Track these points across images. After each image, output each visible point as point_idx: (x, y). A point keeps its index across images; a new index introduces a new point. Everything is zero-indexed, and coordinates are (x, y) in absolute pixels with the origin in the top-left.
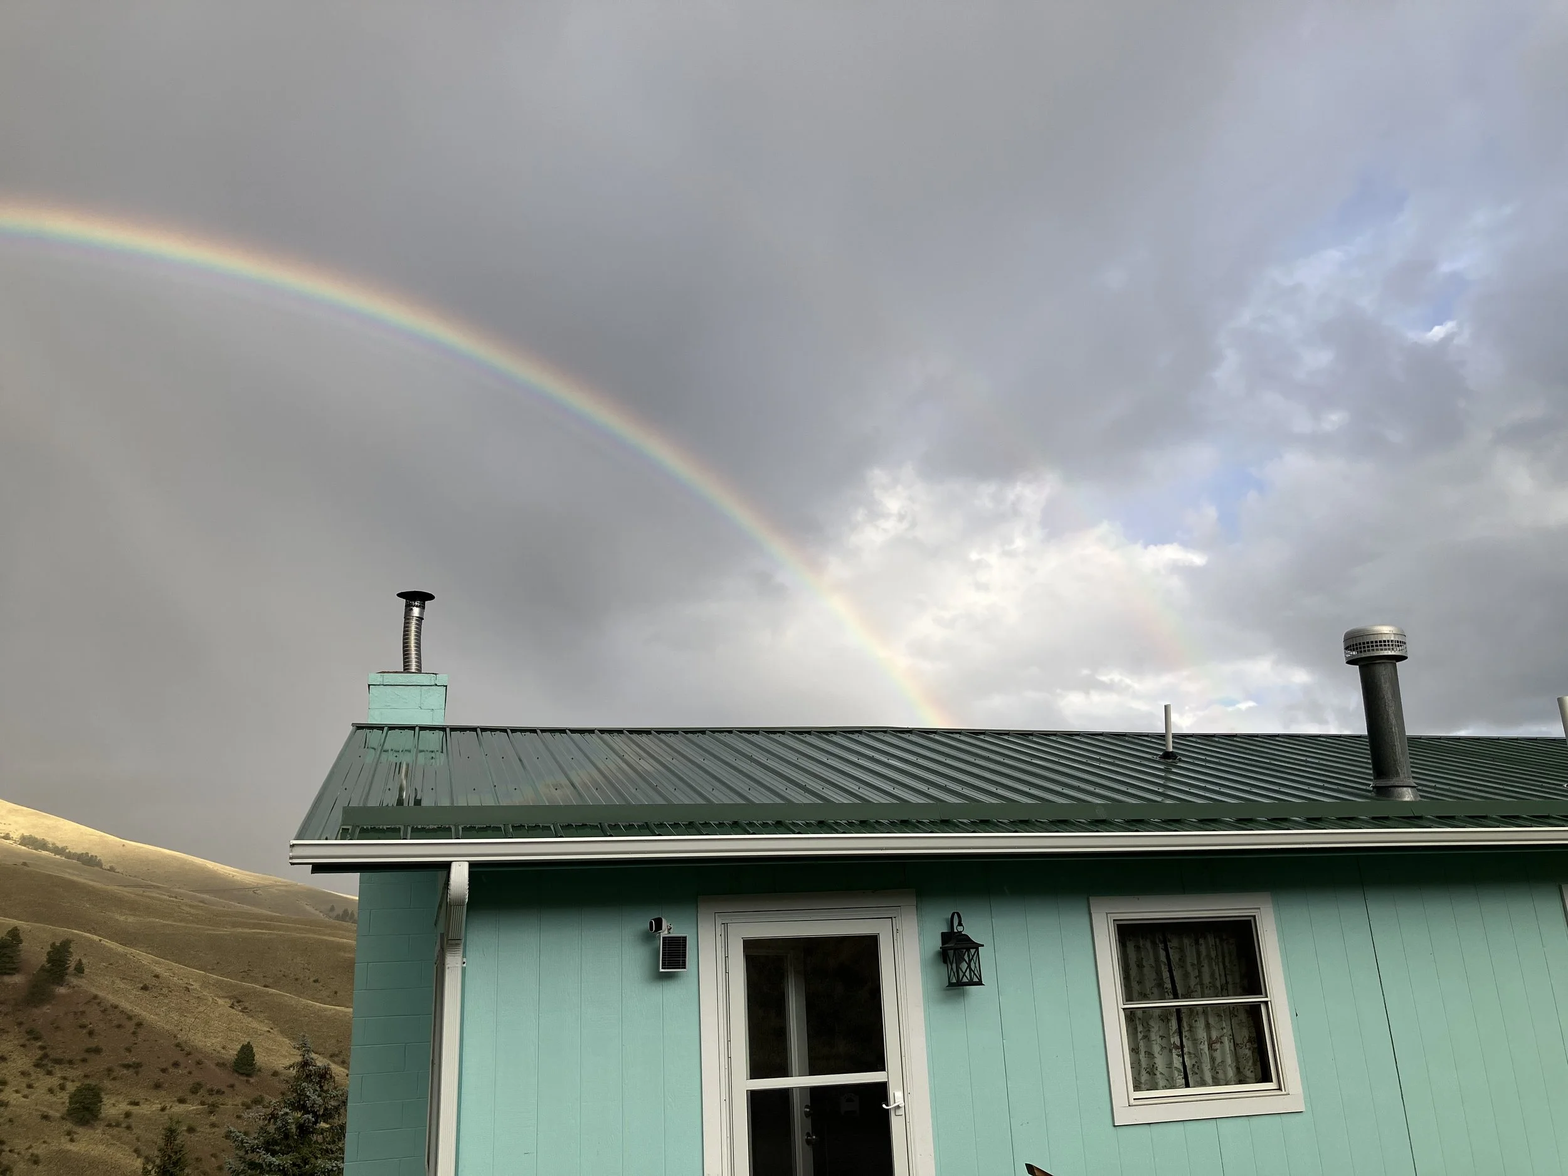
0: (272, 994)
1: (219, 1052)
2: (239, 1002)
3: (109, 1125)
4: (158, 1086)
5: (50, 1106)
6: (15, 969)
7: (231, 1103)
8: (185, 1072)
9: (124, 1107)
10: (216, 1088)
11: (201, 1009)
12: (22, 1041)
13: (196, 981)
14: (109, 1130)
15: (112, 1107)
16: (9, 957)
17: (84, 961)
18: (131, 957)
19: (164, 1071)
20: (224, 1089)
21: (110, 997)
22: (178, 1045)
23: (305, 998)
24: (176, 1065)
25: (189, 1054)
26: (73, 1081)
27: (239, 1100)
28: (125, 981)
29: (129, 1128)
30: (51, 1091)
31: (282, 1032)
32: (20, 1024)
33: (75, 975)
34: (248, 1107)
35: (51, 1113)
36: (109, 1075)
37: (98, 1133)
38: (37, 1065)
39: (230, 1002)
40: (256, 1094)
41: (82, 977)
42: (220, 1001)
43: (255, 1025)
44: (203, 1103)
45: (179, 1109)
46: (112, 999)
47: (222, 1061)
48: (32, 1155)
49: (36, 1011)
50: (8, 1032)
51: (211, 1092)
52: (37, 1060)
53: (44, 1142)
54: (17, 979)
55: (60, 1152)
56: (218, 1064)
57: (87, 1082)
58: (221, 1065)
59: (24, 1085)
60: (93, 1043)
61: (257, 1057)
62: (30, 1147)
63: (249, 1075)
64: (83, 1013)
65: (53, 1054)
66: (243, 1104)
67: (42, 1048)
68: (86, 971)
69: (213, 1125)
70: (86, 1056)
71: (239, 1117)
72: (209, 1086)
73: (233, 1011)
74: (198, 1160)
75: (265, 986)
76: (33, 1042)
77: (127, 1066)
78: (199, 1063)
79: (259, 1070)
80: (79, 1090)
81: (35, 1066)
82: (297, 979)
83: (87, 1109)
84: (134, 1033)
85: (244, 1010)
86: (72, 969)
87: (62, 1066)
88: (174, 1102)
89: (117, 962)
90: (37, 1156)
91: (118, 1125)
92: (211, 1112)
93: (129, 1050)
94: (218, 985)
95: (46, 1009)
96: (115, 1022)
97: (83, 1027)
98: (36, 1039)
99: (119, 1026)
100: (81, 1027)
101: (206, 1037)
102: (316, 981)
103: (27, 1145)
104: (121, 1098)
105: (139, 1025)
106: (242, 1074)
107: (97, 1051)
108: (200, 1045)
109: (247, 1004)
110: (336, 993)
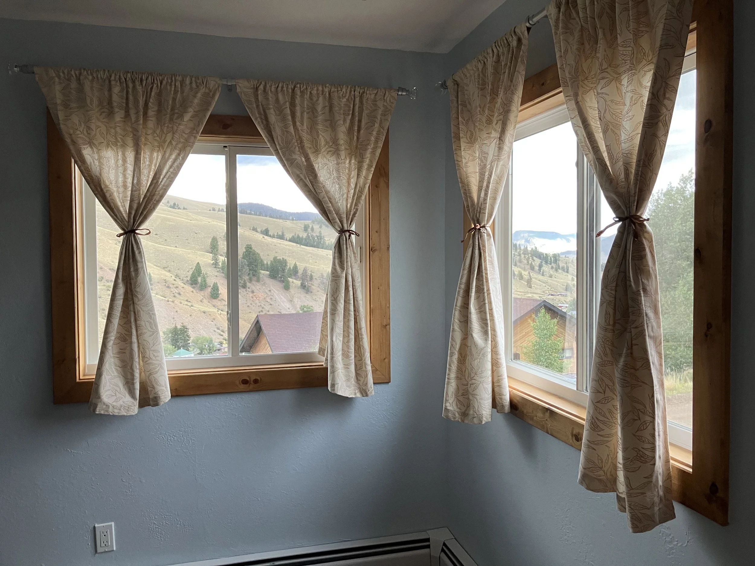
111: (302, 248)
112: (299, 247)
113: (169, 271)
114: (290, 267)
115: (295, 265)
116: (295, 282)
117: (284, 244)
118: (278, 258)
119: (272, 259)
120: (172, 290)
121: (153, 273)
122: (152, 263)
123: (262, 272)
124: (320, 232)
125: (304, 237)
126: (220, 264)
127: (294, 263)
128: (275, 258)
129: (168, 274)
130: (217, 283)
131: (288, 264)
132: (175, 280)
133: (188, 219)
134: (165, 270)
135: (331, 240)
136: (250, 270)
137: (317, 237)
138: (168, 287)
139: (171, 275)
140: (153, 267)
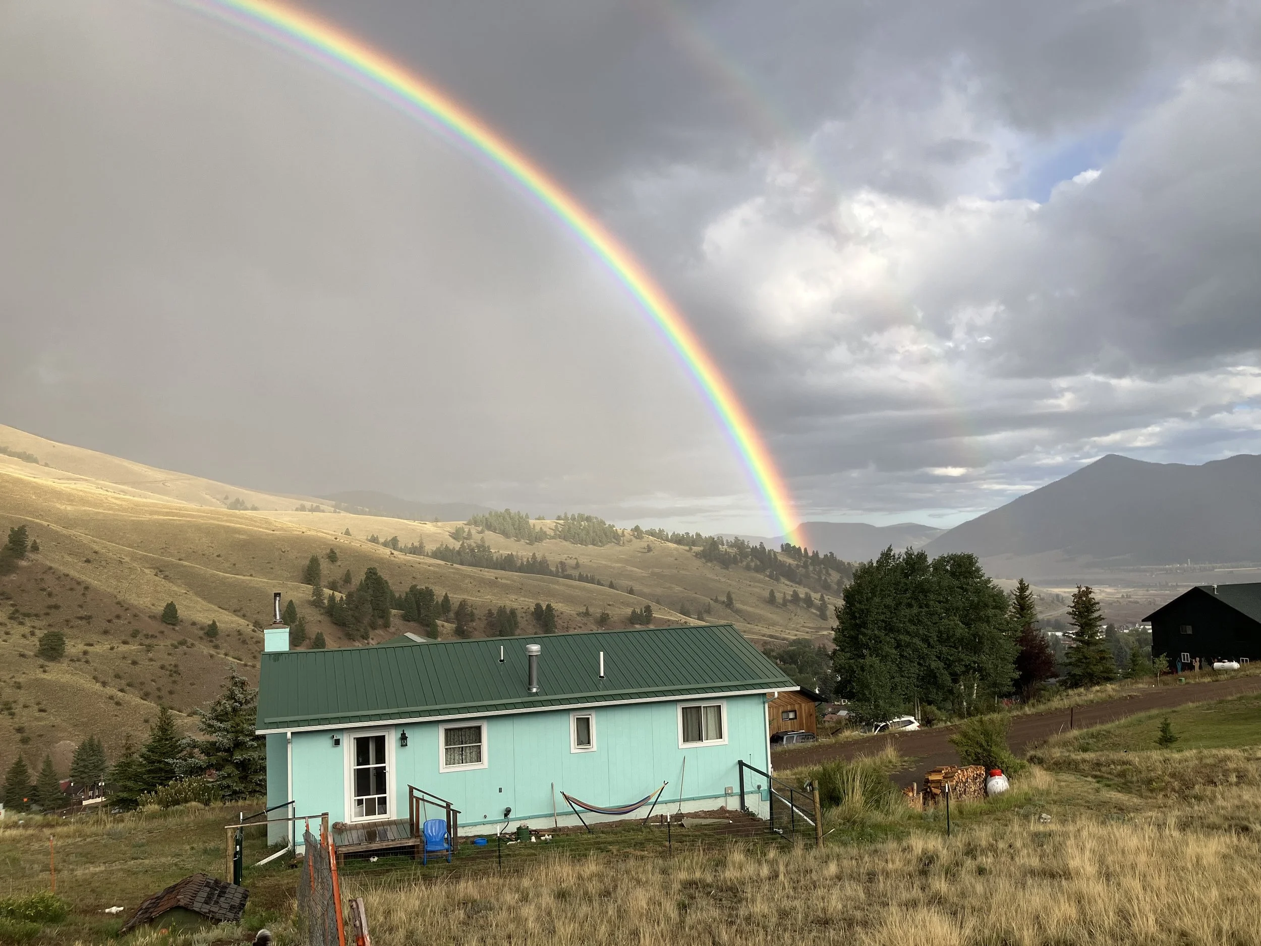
0: (185, 566)
1: (150, 608)
2: (161, 571)
3: (72, 660)
4: (106, 632)
5: (24, 647)
7: (163, 644)
8: (125, 622)
9: (81, 647)
10: (150, 634)
11: (133, 576)
13: (126, 556)
14: (73, 664)
15: (73, 647)
17: (38, 541)
18: (75, 538)
19: (109, 621)
20: (158, 635)
21: (61, 568)
22: (118, 603)
23: (211, 569)
24: (118, 617)
25: (127, 609)
26: (40, 629)
27: (169, 642)
28: (72, 556)
29: (87, 662)
30: (24, 636)
31: (197, 594)
33: (32, 551)
34: (176, 647)
35: (26, 652)
36: (67, 625)
37: (64, 665)
38: (11, 618)
39: (154, 572)
40: (181, 638)
41: (37, 553)
42: (147, 571)
43: (176, 589)
44: (141, 644)
45: (124, 648)
46: (63, 569)
47: (152, 614)
48: (15, 682)
49: (6, 578)
51: (147, 636)
52: (11, 614)
53: (24, 673)
55: (37, 680)
56: (149, 617)
57: (52, 629)
58: (153, 617)
59: (3, 633)
60: (52, 601)
61: (179, 611)
62: (13, 677)
63: (174, 625)
64: (42, 579)
65: (23, 610)
66: (172, 645)
67: (12, 605)
68: (41, 548)
69: (151, 660)
70: (48, 611)
71: (169, 654)
72: (144, 632)
73: (157, 578)
74: (142, 684)
75: (180, 560)
76: (5, 601)
77: (81, 618)
78: (135, 616)
79: (181, 621)
80: (46, 636)
81: (9, 618)
82: (203, 555)
83: (54, 649)
84: (84, 594)
85: (166, 577)
86: (29, 547)
87: (31, 618)
88: (119, 643)
89: (64, 542)
90: (19, 683)
91: (79, 660)
92: (149, 651)
93: (81, 606)
94: (144, 559)
95: (13, 577)
96: (68, 587)
97: (43, 590)
98: (8, 599)
99: (71, 589)
100: (41, 590)
101: (139, 597)
102: (218, 556)
103: (10, 676)
104: (79, 641)
105: (87, 588)
106: (169, 624)
107: (56, 607)
108: (136, 603)
109: (167, 573)
110: (234, 565)
111: (454, 568)
112: (449, 568)
113: (244, 616)
114: (437, 602)
115: (446, 597)
116: (446, 627)
117: (426, 564)
118: (418, 587)
119: (408, 590)
120: (250, 647)
121: (219, 621)
122: (215, 604)
123: (394, 611)
124: (482, 539)
125: (457, 549)
126: (326, 601)
127: (444, 594)
128: (413, 588)
129: (242, 621)
130: (321, 633)
131: (435, 597)
132: (254, 631)
133: (267, 528)
134: (238, 616)
135: (501, 552)
136: (374, 609)
137: (478, 547)
138: (244, 642)
139: (247, 622)
140: (218, 611)
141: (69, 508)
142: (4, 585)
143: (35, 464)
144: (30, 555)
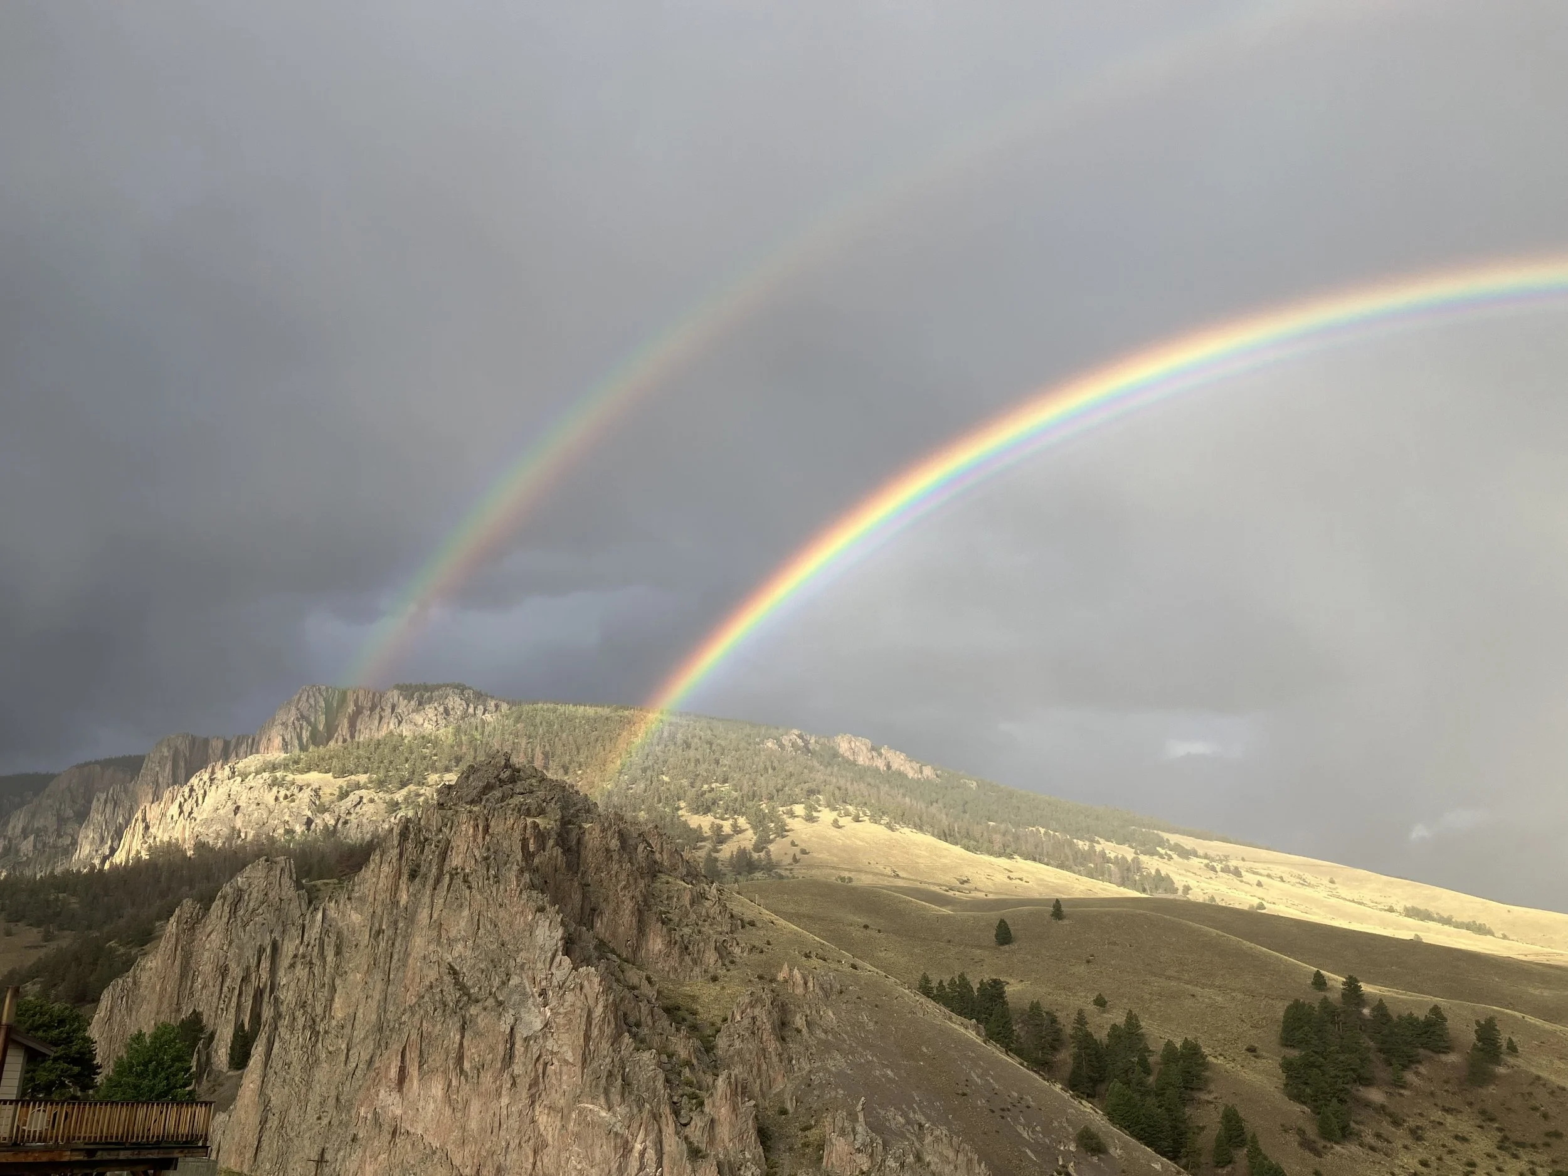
6: (1448, 1048)
12: (1478, 1122)
16: (1439, 1035)
17: (1514, 1039)
18: (1562, 1035)
28: (1563, 1060)
32: (1470, 1104)
33: (1508, 1054)
38: (1500, 1148)
41: (1517, 1057)
49: (1483, 1091)
50: (1461, 1112)
52: (1498, 1142)
54: (1452, 1058)
59: (1494, 1168)
60: (1551, 1126)
64: (1531, 1094)
67: (1500, 1130)
68: (1520, 1049)
70: (1548, 1140)
76: (1489, 1123)
81: (1498, 1148)
86: (1504, 1048)
87: (1527, 1150)
89: (1549, 1040)
95: (1492, 1089)
97: (1535, 1109)
98: (1492, 1120)
100: (1533, 1109)
107: (1558, 1135)
141: (1546, 993)
142: (1482, 1101)
143: (1489, 937)
144: (1509, 1059)
